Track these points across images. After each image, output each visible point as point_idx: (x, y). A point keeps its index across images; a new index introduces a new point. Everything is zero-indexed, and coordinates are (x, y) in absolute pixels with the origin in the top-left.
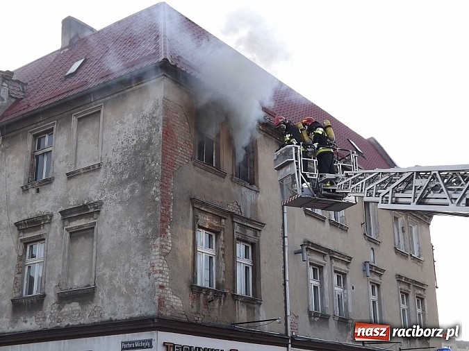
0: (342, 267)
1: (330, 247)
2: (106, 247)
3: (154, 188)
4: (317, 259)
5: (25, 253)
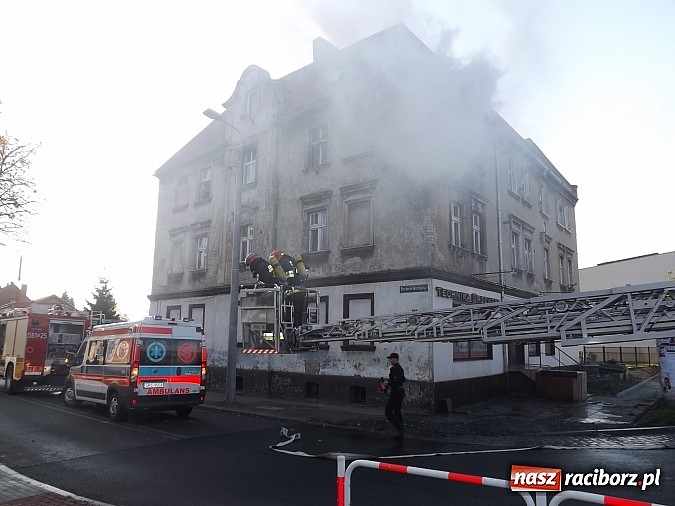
0: (529, 235)
1: (523, 219)
4: (516, 228)
5: (308, 220)
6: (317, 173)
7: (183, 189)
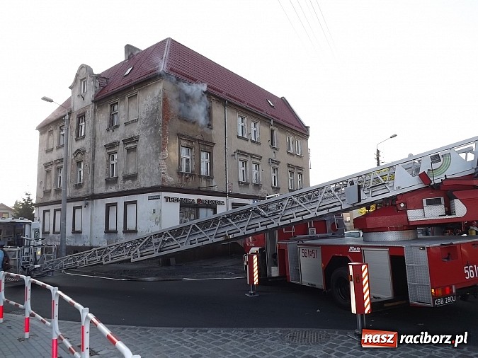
0: (258, 161)
1: (251, 152)
2: (141, 156)
3: (160, 130)
4: (245, 158)
5: (110, 159)
6: (113, 131)
7: (51, 138)
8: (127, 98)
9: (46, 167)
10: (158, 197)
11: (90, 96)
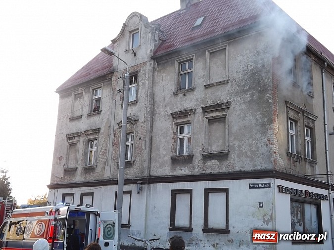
2: (235, 129)
3: (268, 95)
5: (177, 131)
6: (184, 95)
7: (77, 103)
8: (207, 54)
9: (69, 139)
10: (269, 186)
11: (146, 50)
